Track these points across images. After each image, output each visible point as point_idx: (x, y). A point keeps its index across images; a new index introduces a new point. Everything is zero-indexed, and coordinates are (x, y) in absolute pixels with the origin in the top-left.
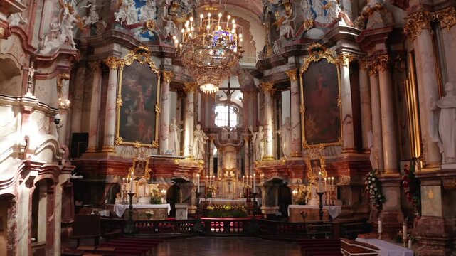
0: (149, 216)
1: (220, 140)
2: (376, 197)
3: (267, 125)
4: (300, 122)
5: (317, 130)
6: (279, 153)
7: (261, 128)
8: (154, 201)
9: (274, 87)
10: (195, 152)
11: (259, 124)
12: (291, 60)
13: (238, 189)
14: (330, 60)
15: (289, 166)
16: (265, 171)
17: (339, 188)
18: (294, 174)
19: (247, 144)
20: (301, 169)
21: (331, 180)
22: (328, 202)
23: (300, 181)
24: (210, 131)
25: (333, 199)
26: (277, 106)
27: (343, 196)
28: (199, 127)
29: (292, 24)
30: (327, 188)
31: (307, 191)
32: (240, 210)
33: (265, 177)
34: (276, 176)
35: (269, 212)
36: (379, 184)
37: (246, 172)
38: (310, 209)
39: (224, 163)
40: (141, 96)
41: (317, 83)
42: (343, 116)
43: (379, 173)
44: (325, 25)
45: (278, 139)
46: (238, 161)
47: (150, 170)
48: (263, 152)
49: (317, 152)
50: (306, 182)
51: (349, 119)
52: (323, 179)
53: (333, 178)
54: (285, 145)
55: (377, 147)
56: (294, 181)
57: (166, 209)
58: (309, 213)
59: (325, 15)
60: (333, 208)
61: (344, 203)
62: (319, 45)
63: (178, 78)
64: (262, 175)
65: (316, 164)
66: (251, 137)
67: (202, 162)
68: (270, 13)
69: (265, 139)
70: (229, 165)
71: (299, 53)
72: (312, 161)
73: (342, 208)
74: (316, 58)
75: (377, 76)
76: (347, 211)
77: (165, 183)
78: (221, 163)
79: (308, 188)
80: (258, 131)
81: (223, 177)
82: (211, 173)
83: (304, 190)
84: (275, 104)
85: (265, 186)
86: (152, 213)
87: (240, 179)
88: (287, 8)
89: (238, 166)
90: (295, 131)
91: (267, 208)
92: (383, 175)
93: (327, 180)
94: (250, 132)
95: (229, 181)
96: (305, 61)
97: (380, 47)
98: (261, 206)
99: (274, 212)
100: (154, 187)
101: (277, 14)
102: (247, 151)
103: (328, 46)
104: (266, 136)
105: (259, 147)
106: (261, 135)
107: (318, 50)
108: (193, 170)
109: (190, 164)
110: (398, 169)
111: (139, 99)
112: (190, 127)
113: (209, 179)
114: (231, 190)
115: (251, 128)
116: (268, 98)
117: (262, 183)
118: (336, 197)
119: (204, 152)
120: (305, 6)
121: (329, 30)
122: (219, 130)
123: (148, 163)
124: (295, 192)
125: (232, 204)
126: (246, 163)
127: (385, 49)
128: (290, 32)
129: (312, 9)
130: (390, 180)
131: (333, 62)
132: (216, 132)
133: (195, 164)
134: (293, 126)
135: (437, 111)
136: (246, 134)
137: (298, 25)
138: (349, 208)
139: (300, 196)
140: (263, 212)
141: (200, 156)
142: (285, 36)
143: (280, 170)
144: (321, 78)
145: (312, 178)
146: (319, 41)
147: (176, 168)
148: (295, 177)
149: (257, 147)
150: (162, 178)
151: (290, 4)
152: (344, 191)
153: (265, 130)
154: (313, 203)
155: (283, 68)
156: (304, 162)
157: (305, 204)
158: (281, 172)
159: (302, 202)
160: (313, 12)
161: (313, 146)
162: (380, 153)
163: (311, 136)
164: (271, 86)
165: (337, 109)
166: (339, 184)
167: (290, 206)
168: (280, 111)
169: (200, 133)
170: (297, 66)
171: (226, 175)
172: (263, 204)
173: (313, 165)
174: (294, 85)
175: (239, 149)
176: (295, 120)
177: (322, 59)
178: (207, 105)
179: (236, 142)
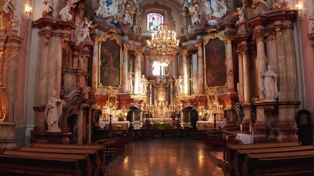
1: (156, 84)
2: (240, 114)
3: (184, 75)
4: (204, 74)
5: (213, 79)
6: (191, 91)
7: (180, 77)
8: (121, 119)
9: (188, 52)
10: (141, 91)
11: (179, 74)
12: (199, 37)
13: (166, 113)
14: (221, 38)
15: (197, 99)
16: (183, 102)
17: (225, 111)
18: (200, 103)
19: (172, 86)
20: (203, 100)
22: (219, 119)
23: (204, 107)
24: (150, 78)
25: (222, 118)
26: (190, 64)
27: (228, 116)
28: (143, 76)
29: (199, 16)
30: (219, 111)
31: (207, 113)
32: (169, 124)
33: (183, 106)
34: (189, 105)
35: (185, 126)
36: (241, 108)
37: (172, 103)
38: (209, 123)
39: (158, 97)
40: (112, 60)
41: (213, 51)
42: (228, 71)
43: (242, 103)
44: (218, 18)
45: (190, 83)
46: (166, 96)
47: (118, 102)
48: (181, 91)
49: (212, 92)
50: (207, 108)
51: (231, 73)
52: (216, 107)
53: (222, 106)
54: (195, 87)
55: (241, 91)
56: (200, 107)
57: (128, 124)
58: (208, 125)
59: (219, 11)
60: (222, 122)
61: (228, 120)
62: (215, 30)
63: (132, 49)
64: (181, 104)
65: (212, 98)
66: (174, 82)
67: (146, 97)
68: (186, 7)
70: (161, 98)
71: (203, 33)
72: (210, 96)
73: (227, 122)
74: (213, 37)
76: (229, 124)
77: (126, 110)
78: (156, 97)
79: (208, 111)
80: (178, 78)
81: (158, 105)
82: (151, 103)
83: (206, 113)
84: (189, 62)
85: (183, 111)
86: (120, 126)
87: (168, 107)
88: (196, 6)
89: (166, 99)
90: (200, 79)
91: (184, 123)
92: (243, 104)
93: (219, 107)
94: (174, 79)
95: (162, 108)
96: (207, 39)
97: (244, 43)
98: (180, 122)
99: (188, 126)
100: (120, 111)
101: (190, 9)
102: (172, 90)
103: (220, 30)
105: (179, 88)
106: (180, 81)
107: (214, 32)
108: (141, 102)
109: (139, 98)
110: (250, 101)
111: (110, 61)
112: (139, 76)
113: (150, 107)
114: (163, 113)
115: (174, 77)
116: (184, 59)
117: (181, 109)
118: (224, 116)
119: (146, 91)
120: (207, 5)
121: (221, 21)
122: (155, 78)
123: (116, 98)
124: (200, 114)
125: (164, 121)
126: (172, 98)
127: (246, 44)
128: (198, 21)
129: (211, 7)
130: (246, 106)
131: (223, 39)
133: (142, 98)
134: (199, 76)
135: (263, 77)
136: (171, 80)
137: (203, 17)
138: (231, 123)
139: (203, 116)
140: (182, 126)
141: (145, 94)
142: (195, 23)
143: (192, 101)
144: (215, 49)
145: (210, 106)
146: (215, 27)
147: (132, 100)
148: (201, 106)
149: (178, 88)
150: (124, 106)
151: (197, 3)
152: (228, 113)
153: (183, 78)
154: (211, 120)
155: (194, 42)
156: (206, 97)
157: (206, 120)
158: (192, 103)
159: (205, 119)
160: (212, 9)
161: (211, 88)
164: (186, 52)
165: (225, 67)
166: (225, 109)
167: (198, 122)
168: (191, 66)
170: (202, 41)
171: (160, 104)
172: (182, 121)
173: (210, 99)
174: (200, 52)
175: (167, 89)
176: (200, 73)
177: (216, 38)
178: (148, 63)
179: (165, 85)
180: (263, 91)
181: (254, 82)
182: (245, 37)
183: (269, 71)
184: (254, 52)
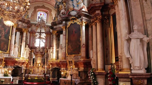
0: (2, 82)
1: (36, 52)
3: (53, 47)
4: (66, 46)
5: (72, 50)
7: (51, 48)
8: (5, 75)
10: (25, 56)
11: (51, 46)
12: (64, 22)
13: (41, 71)
14: (78, 23)
15: (60, 63)
16: (52, 64)
17: (79, 72)
18: (62, 66)
19: (46, 54)
20: (65, 64)
21: (76, 69)
22: (75, 78)
23: (65, 69)
24: (32, 48)
25: (77, 76)
27: (81, 75)
28: (27, 46)
29: (65, 9)
30: (75, 72)
31: (67, 73)
32: (41, 79)
33: (52, 67)
34: (56, 66)
35: (53, 80)
37: (45, 64)
38: (68, 80)
39: (37, 61)
40: (3, 32)
41: (73, 31)
43: (95, 70)
44: (77, 10)
45: (57, 52)
46: (42, 60)
47: (5, 63)
48: (51, 57)
49: (71, 58)
50: (67, 70)
51: (84, 46)
52: (73, 69)
53: (77, 68)
54: (59, 55)
55: (95, 58)
56: (62, 69)
57: (10, 79)
58: (67, 82)
59: (78, 7)
60: (77, 80)
61: (81, 78)
62: (75, 17)
63: (20, 27)
64: (51, 66)
65: (71, 62)
66: (47, 51)
67: (28, 60)
68: (58, 5)
69: (52, 52)
70: (39, 61)
71: (67, 20)
72: (69, 61)
73: (80, 80)
74: (73, 22)
75: (96, 25)
76: (82, 81)
77: (11, 68)
78: (36, 60)
79: (68, 72)
80: (50, 49)
81: (36, 66)
82: (32, 64)
83: (66, 72)
84: (58, 39)
85: (52, 70)
86: (3, 80)
87: (43, 67)
88: (64, 4)
89: (42, 62)
90: (64, 49)
91: (52, 79)
93: (75, 69)
94: (47, 49)
95: (38, 68)
96: (69, 23)
97: (98, 12)
98: (50, 78)
99: (55, 80)
100: (6, 69)
101: (60, 6)
102: (46, 56)
103: (78, 18)
104: (53, 51)
105: (50, 55)
106: (51, 50)
107: (74, 19)
108: (23, 63)
109: (22, 61)
110: (104, 69)
111: (2, 33)
112: (23, 46)
113: (30, 66)
114: (39, 71)
115: (47, 48)
116: (54, 36)
117: (50, 69)
118: (78, 75)
119: (29, 56)
120: (71, 3)
121: (78, 12)
122: (36, 48)
123: (4, 59)
124: (62, 73)
125: (38, 77)
126: (46, 61)
127: (100, 13)
128: (64, 12)
129: (73, 4)
131: (79, 24)
132: (34, 49)
133: (25, 61)
134: (63, 47)
135: (129, 40)
136: (46, 50)
137: (67, 10)
139: (64, 75)
140: (51, 80)
141: (27, 58)
142: (62, 13)
143: (57, 64)
144: (74, 30)
146: (75, 16)
147: (16, 62)
148: (63, 67)
149: (49, 55)
150: (10, 66)
151: (65, 2)
152: (81, 73)
153: (53, 49)
154: (69, 78)
155: (61, 26)
156: (66, 61)
158: (58, 65)
159: (65, 77)
160: (73, 5)
161: (70, 55)
162: (96, 61)
163: (69, 52)
164: (56, 32)
165: (80, 42)
166: (79, 71)
167: (60, 79)
168: (59, 42)
169: (27, 48)
170: (66, 25)
171: (37, 65)
172: (51, 77)
173: (69, 63)
174: (64, 32)
175: (43, 56)
176: (64, 45)
177: (75, 23)
178: (32, 38)
179: (42, 53)
180: (128, 58)
181: (107, 49)
182: (100, 6)
183: (136, 32)
184: (108, 21)
